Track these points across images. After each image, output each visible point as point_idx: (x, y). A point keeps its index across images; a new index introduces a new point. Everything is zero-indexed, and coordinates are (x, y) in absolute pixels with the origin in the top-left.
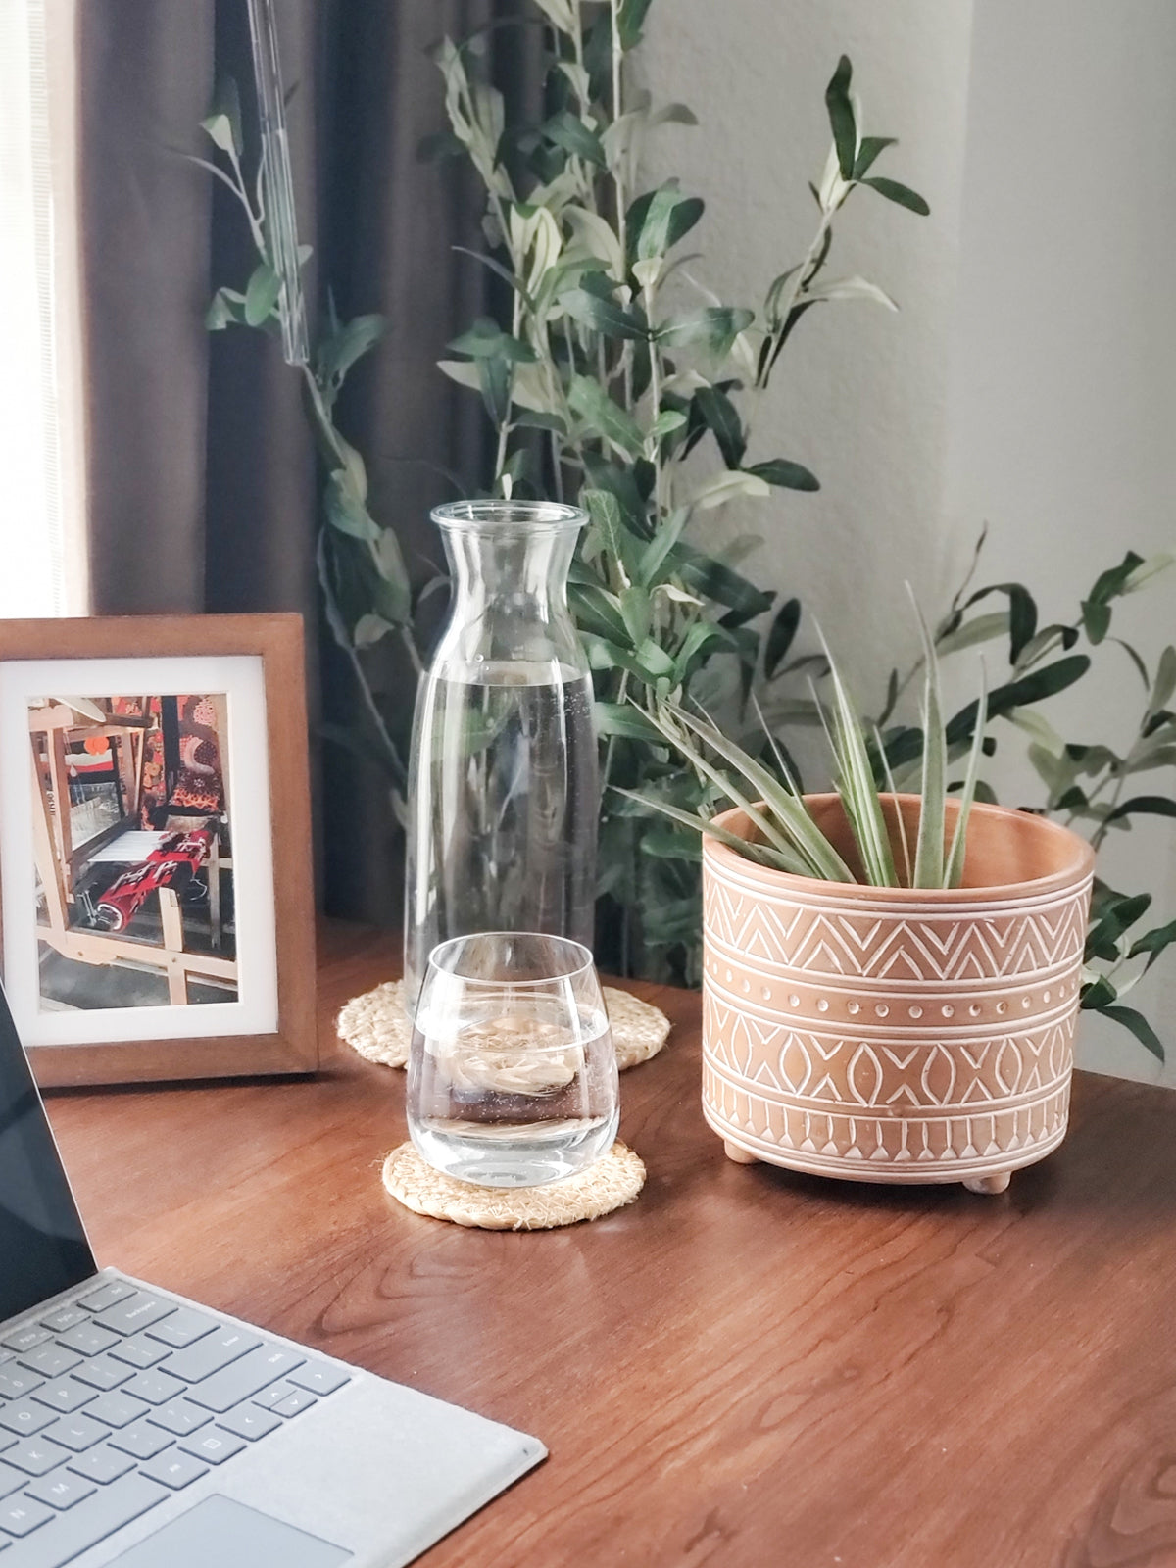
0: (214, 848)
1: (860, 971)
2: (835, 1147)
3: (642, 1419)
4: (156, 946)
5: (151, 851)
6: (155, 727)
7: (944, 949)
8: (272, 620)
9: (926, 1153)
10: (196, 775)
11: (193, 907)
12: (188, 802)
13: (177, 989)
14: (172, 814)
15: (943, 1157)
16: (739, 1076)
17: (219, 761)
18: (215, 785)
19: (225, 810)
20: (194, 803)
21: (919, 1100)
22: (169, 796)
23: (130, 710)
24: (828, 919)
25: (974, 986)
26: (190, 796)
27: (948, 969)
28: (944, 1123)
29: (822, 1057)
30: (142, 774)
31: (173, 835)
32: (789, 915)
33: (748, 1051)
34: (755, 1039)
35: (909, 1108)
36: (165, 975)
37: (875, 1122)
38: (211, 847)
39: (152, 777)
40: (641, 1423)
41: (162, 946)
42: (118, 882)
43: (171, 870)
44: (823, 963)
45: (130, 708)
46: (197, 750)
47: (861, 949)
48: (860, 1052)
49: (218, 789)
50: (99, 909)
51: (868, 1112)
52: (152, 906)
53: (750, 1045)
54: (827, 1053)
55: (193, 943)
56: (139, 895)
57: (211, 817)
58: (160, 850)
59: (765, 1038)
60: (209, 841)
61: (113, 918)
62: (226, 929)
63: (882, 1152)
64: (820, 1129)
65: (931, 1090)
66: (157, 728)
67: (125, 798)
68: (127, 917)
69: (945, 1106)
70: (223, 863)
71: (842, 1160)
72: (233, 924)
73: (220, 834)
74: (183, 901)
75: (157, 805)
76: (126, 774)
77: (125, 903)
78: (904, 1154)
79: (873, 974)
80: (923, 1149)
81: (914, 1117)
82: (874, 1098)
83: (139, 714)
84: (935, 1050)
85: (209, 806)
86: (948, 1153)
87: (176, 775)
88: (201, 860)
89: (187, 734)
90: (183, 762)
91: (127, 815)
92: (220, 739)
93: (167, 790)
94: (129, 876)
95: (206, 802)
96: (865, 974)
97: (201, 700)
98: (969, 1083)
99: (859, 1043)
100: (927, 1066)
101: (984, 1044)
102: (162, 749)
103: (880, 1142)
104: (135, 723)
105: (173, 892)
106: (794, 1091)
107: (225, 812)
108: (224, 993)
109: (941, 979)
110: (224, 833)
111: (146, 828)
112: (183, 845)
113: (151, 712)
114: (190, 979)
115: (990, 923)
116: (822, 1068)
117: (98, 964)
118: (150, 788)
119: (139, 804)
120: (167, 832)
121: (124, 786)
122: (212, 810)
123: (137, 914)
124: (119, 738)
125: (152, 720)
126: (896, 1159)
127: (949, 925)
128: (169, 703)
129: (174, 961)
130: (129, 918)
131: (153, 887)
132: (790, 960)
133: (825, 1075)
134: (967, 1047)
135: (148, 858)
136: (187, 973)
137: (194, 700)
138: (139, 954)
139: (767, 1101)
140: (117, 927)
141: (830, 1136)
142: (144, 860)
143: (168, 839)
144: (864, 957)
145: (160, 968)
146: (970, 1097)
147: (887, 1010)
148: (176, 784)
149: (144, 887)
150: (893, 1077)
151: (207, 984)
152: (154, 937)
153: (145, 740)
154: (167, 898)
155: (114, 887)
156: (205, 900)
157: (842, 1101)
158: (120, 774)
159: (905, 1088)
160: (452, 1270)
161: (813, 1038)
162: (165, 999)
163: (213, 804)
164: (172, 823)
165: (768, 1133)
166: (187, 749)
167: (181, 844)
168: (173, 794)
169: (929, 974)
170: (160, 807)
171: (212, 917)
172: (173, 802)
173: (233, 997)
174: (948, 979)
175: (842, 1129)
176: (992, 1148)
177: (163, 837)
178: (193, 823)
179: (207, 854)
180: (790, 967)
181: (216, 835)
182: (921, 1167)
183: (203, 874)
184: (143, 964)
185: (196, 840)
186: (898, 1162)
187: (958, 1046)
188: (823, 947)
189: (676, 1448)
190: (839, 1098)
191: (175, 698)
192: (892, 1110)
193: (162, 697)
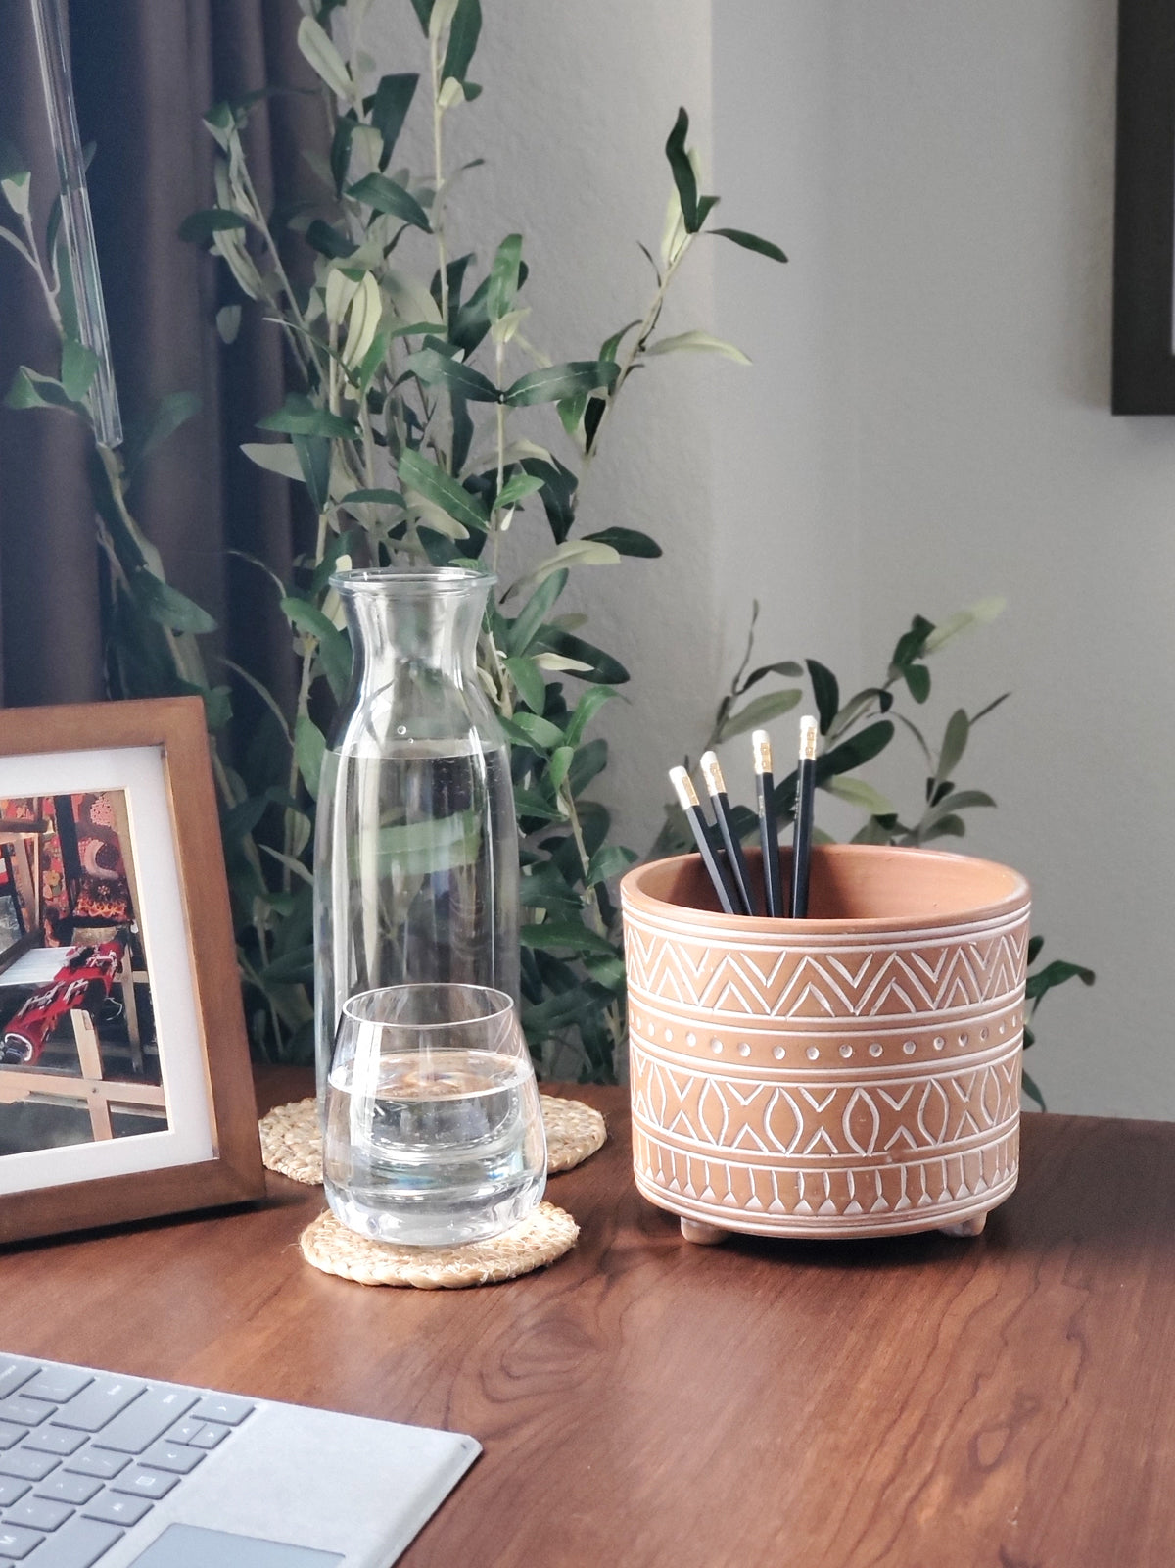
0: (126, 962)
1: (852, 1011)
2: (833, 1205)
3: (859, 1475)
4: (73, 1076)
5: (59, 969)
6: (50, 831)
7: (933, 977)
8: (170, 705)
9: (925, 1198)
10: (99, 882)
11: (110, 1030)
12: (93, 911)
13: (100, 1121)
14: (78, 927)
15: (940, 1199)
16: (713, 1147)
17: (123, 864)
18: (121, 891)
19: (134, 918)
20: (100, 912)
21: (916, 1142)
22: (72, 905)
23: (22, 814)
24: (815, 960)
25: (961, 1014)
26: (95, 905)
27: (938, 998)
28: (939, 1163)
29: (815, 1110)
30: (41, 884)
31: (81, 949)
32: (767, 962)
33: (723, 1116)
34: (732, 1101)
35: (907, 1151)
36: (86, 1107)
37: (874, 1171)
38: (122, 961)
39: (52, 887)
40: (861, 1480)
41: (80, 1075)
42: (25, 1008)
43: (82, 988)
44: (812, 1008)
45: (20, 812)
46: (97, 853)
47: (852, 987)
48: (855, 1098)
49: (125, 895)
50: (6, 1040)
51: (865, 1162)
52: (65, 1032)
53: (726, 1109)
54: (820, 1105)
55: (114, 1069)
56: (49, 1020)
57: (120, 927)
58: (67, 968)
59: (745, 1098)
60: (120, 954)
61: (23, 1048)
62: (148, 1050)
63: (882, 1203)
64: (815, 1187)
65: (927, 1129)
66: (52, 832)
67: (24, 911)
68: (38, 1046)
69: (941, 1145)
70: (138, 977)
71: (841, 1218)
72: (155, 1044)
73: (131, 945)
74: (98, 1023)
75: (61, 917)
76: (23, 884)
77: (34, 1031)
78: (903, 1202)
79: (865, 1013)
80: (922, 1194)
81: (911, 1160)
82: (872, 1146)
83: (31, 818)
84: (929, 1086)
85: (117, 915)
86: (944, 1195)
87: (78, 884)
88: (113, 975)
89: (85, 836)
90: (85, 868)
91: (29, 931)
92: (122, 840)
93: (69, 898)
94: (37, 999)
95: (113, 911)
96: (857, 1014)
97: (97, 799)
98: (960, 1117)
99: (854, 1089)
100: (922, 1106)
101: (970, 1075)
102: (60, 855)
103: (880, 1192)
104: (28, 828)
105: (86, 1013)
106: (784, 1150)
107: (135, 921)
108: (152, 1122)
109: (931, 1010)
110: (136, 943)
111: (51, 944)
112: (92, 961)
113: (44, 813)
114: (113, 1110)
115: (974, 946)
116: (814, 1121)
117: (10, 1102)
118: (52, 899)
119: (41, 918)
120: (74, 947)
121: (22, 899)
122: (120, 919)
123: (49, 1041)
124: (12, 845)
125: (47, 823)
126: (896, 1209)
127: (937, 950)
128: (63, 803)
129: (94, 1091)
130: (40, 1046)
131: (65, 1010)
132: (772, 1009)
133: (817, 1129)
134: (957, 1079)
135: (55, 978)
136: (109, 1103)
137: (90, 799)
138: (55, 1086)
139: (751, 1167)
140: (27, 1059)
141: (828, 1194)
142: (52, 980)
143: (77, 954)
144: (855, 995)
145: (79, 1100)
146: (961, 1133)
147: (881, 1049)
148: (78, 893)
149: (54, 1011)
150: (890, 1120)
151: (133, 1114)
152: (70, 1065)
153: (41, 845)
154: (80, 1020)
155: (20, 1014)
156: (121, 1021)
157: (840, 1153)
158: (17, 885)
159: (902, 1129)
160: (550, 1367)
161: (803, 1091)
162: (88, 1135)
163: (121, 913)
164: (79, 937)
165: (755, 1202)
166: (87, 853)
167: (90, 959)
168: (77, 904)
169: (921, 1006)
170: (63, 919)
171: (131, 1039)
172: (77, 912)
173: (162, 1125)
174: (938, 1009)
175: (839, 1183)
176: (980, 1184)
177: (71, 952)
178: (101, 935)
179: (120, 969)
180: (773, 1017)
181: (127, 947)
182: (921, 1213)
183: (117, 991)
184: (61, 1098)
185: (107, 954)
186: (899, 1210)
187: (949, 1079)
188: (810, 991)
189: (915, 1498)
190: (835, 1151)
191: (69, 796)
192: (891, 1156)
193: (55, 797)
